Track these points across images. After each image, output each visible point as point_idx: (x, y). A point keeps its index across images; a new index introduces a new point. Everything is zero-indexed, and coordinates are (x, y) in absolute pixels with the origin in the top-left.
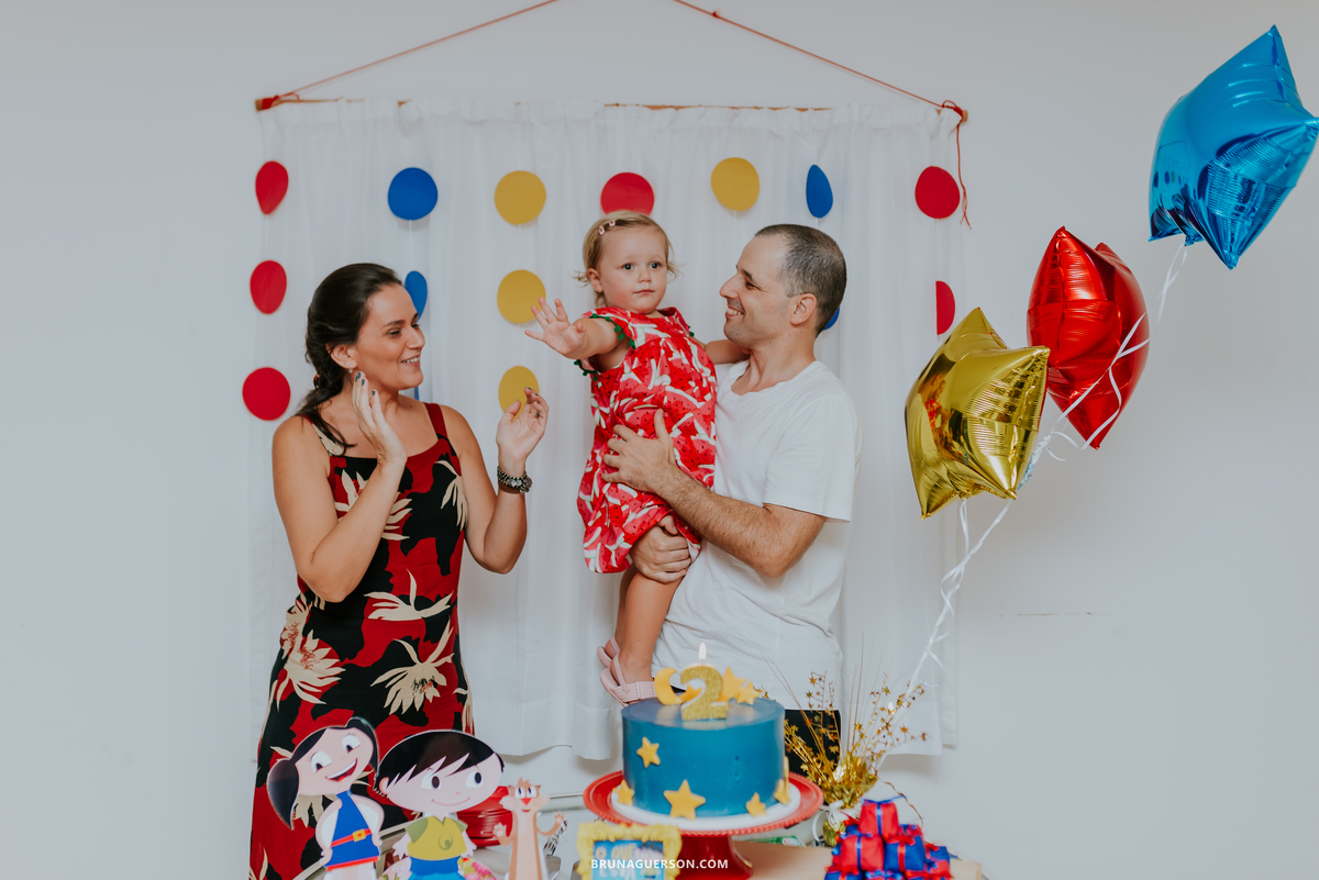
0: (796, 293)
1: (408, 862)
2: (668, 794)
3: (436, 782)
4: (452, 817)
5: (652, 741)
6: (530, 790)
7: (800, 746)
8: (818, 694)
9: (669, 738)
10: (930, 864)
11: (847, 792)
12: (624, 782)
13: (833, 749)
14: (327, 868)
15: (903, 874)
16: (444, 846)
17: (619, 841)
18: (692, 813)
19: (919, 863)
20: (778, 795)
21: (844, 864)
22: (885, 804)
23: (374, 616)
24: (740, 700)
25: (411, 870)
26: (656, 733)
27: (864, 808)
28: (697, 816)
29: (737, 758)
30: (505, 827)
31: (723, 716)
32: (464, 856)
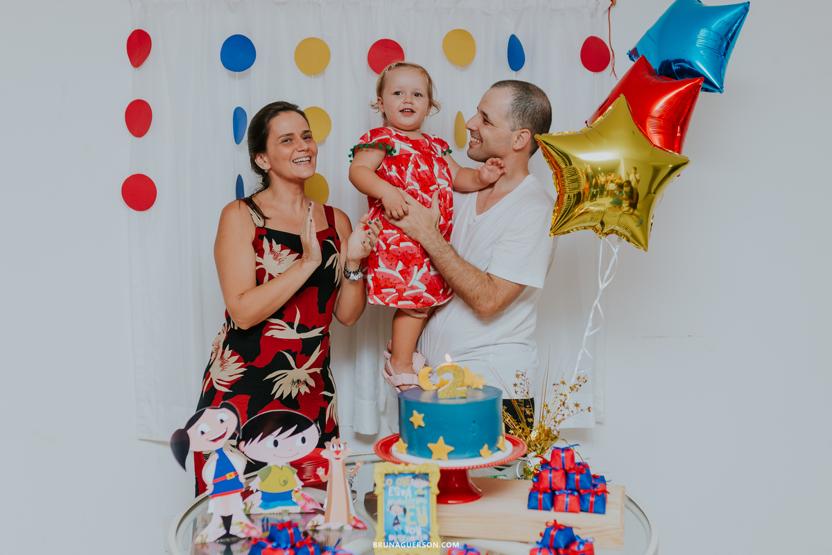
0: (517, 128)
1: (259, 494)
2: (430, 445)
3: (276, 444)
4: (287, 465)
5: (420, 412)
6: (340, 446)
7: (509, 418)
8: (521, 384)
9: (430, 410)
10: (595, 486)
11: (539, 446)
12: (400, 439)
13: (530, 420)
14: (210, 497)
15: (579, 492)
16: (283, 484)
17: (401, 474)
18: (446, 457)
19: (589, 485)
20: (499, 445)
21: (541, 487)
22: (567, 450)
23: (268, 334)
24: (474, 387)
25: (262, 499)
26: (422, 407)
27: (553, 452)
28: (449, 459)
29: (474, 422)
30: (324, 469)
31: (464, 395)
32: (296, 489)
